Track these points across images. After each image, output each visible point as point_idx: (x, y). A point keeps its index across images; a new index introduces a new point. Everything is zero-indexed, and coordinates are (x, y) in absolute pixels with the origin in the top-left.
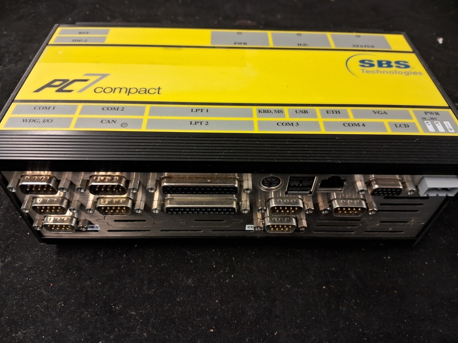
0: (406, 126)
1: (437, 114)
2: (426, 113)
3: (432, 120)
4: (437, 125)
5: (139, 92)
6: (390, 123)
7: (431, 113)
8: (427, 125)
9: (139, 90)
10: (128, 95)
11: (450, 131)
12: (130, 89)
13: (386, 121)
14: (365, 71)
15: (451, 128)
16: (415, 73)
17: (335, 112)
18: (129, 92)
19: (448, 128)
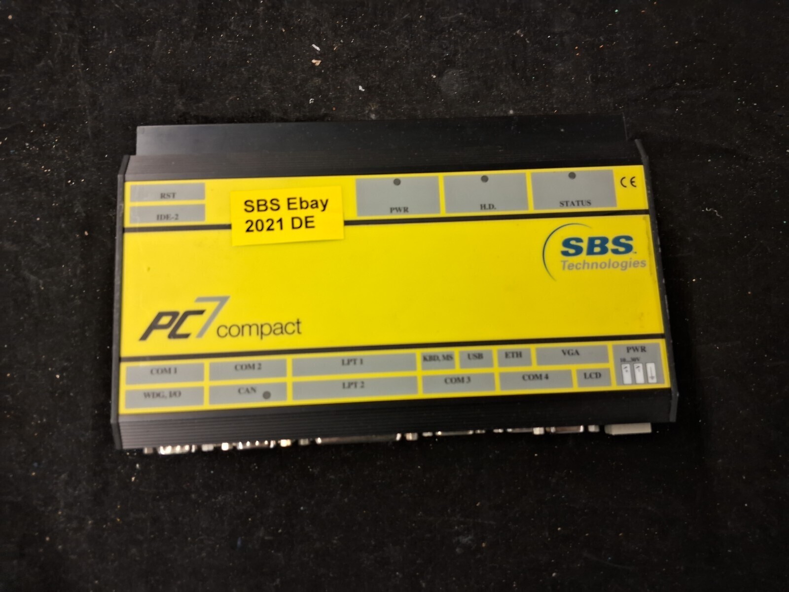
0: (598, 375)
1: (643, 349)
2: (629, 349)
3: (634, 362)
4: (636, 371)
5: (274, 333)
6: (579, 371)
7: (635, 349)
8: (624, 371)
9: (273, 328)
10: (262, 338)
11: (650, 381)
12: (262, 326)
13: (574, 368)
14: (567, 264)
15: (654, 374)
16: (636, 264)
17: (515, 355)
18: (262, 333)
19: (649, 375)
